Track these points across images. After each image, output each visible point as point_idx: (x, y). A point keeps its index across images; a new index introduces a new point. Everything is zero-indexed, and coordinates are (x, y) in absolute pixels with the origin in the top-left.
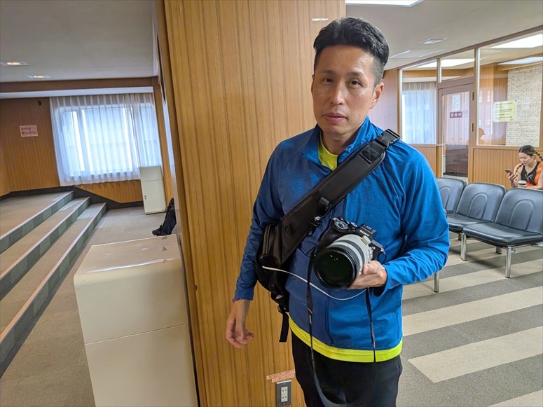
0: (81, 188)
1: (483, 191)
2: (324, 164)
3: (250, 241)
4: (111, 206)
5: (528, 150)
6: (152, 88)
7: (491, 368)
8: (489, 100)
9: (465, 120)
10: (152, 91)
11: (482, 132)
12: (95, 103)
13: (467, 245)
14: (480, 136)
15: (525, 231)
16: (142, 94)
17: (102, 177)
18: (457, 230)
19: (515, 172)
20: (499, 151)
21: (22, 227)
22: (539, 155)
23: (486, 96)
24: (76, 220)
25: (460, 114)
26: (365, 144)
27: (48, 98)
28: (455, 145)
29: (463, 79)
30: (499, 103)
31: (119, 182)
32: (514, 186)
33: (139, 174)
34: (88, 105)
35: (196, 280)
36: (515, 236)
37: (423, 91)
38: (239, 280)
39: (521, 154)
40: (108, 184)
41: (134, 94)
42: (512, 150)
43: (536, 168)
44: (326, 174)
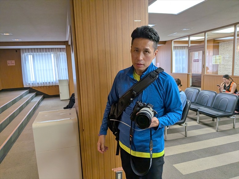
0: (33, 88)
1: (207, 94)
2: (135, 79)
3: (106, 111)
4: (46, 97)
5: (227, 77)
6: (65, 46)
7: (208, 169)
8: (211, 55)
9: (200, 63)
10: (65, 47)
11: (208, 68)
12: (40, 52)
13: (200, 117)
14: (207, 70)
15: (225, 111)
16: (61, 48)
17: (42, 84)
18: (196, 110)
19: (221, 86)
20: (215, 77)
21: (7, 104)
22: (231, 79)
23: (209, 53)
24: (30, 102)
25: (198, 61)
26: (151, 72)
27: (20, 49)
28: (196, 74)
29: (199, 46)
30: (215, 56)
31: (49, 86)
32: (221, 92)
33: (58, 83)
34: (37, 52)
35: (83, 127)
36: (220, 113)
37: (182, 50)
38: (102, 127)
39: (224, 78)
40: (45, 87)
41: (57, 48)
42: (220, 76)
43: (230, 84)
44: (136, 83)
